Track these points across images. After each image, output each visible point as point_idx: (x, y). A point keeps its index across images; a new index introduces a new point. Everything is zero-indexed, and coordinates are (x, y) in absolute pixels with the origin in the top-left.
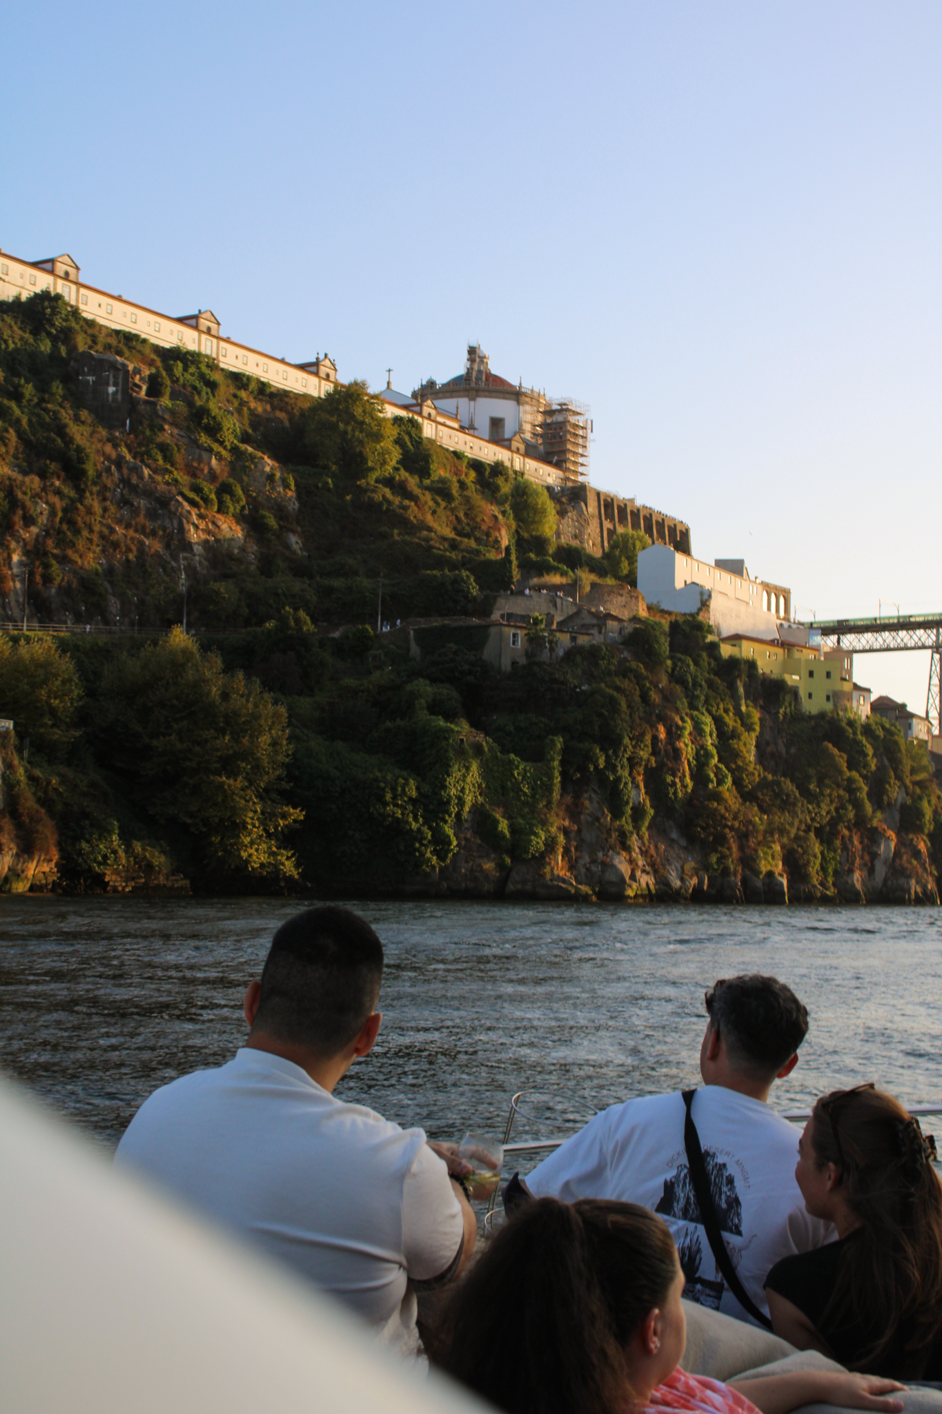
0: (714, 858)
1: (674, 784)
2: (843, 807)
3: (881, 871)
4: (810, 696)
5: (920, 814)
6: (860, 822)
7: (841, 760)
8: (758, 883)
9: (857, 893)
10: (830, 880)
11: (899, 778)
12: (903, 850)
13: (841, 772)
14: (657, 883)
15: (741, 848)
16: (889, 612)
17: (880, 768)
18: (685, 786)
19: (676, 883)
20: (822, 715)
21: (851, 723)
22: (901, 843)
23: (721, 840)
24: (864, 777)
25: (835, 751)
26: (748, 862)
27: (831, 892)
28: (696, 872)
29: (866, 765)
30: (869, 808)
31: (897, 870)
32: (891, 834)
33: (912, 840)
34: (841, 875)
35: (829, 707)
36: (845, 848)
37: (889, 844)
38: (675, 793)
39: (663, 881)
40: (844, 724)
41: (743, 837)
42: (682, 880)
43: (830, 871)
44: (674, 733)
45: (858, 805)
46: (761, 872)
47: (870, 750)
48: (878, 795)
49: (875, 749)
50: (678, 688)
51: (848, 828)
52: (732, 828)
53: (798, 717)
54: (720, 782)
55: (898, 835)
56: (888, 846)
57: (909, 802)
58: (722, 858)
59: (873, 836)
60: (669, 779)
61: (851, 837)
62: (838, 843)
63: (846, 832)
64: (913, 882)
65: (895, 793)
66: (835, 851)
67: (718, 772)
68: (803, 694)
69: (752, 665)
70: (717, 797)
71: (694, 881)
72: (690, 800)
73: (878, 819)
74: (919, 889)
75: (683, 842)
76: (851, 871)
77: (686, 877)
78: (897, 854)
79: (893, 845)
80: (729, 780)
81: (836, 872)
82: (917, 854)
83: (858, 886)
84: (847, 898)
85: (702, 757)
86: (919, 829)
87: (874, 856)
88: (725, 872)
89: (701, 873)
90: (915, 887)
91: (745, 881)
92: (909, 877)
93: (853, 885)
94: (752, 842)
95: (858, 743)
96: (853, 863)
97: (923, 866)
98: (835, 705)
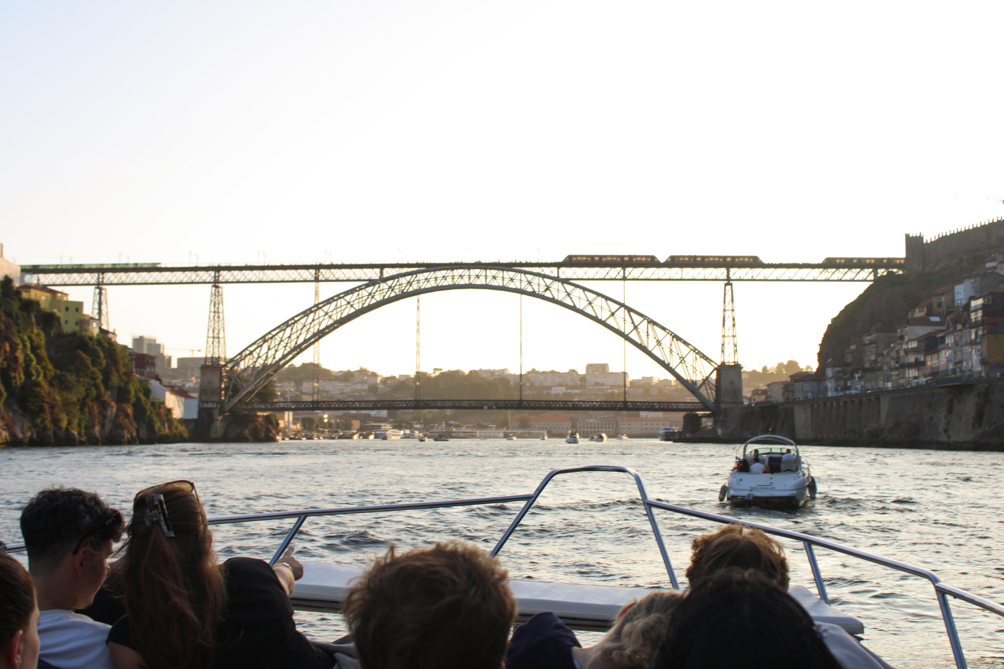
0: (39, 421)
1: (15, 378)
2: (90, 389)
3: (108, 425)
4: (66, 322)
5: (128, 392)
6: (98, 398)
7: (88, 360)
8: (62, 434)
9: (97, 439)
10: (83, 431)
11: (118, 371)
12: (120, 413)
13: (88, 368)
14: (10, 436)
15: (52, 414)
16: (66, 261)
17: (108, 365)
18: (20, 379)
19: (20, 436)
20: (74, 334)
21: (91, 338)
22: (119, 409)
23: (42, 410)
24: (100, 370)
25: (85, 356)
26: (56, 421)
27: (84, 439)
28: (30, 428)
29: (100, 364)
30: (102, 388)
31: (117, 426)
32: (113, 404)
33: (124, 407)
34: (89, 428)
35: (77, 328)
36: (90, 413)
37: (112, 410)
38: (16, 383)
39: (13, 435)
40: (87, 339)
41: (52, 407)
42: (23, 433)
43: (83, 426)
44: (14, 348)
45: (97, 387)
46: (62, 428)
47: (102, 355)
48: (106, 381)
49: (105, 353)
50: (11, 321)
51: (92, 401)
52: (47, 402)
53: (60, 335)
54: (38, 376)
55: (117, 405)
56: (112, 411)
57: (122, 385)
58: (43, 420)
59: (104, 405)
60: (13, 374)
61: (93, 406)
62: (86, 410)
63: (90, 403)
64: (126, 432)
65: (115, 380)
66: (84, 414)
67: (37, 370)
68: (62, 321)
69: (37, 303)
70: (37, 384)
71: (29, 434)
72: (24, 387)
73: (107, 396)
74: (129, 436)
75: (20, 412)
76: (93, 426)
77: (25, 432)
78: (117, 416)
79: (114, 410)
80: (42, 375)
81: (86, 427)
82: (127, 415)
83: (98, 435)
84: (92, 442)
85: (28, 361)
86: (128, 401)
87: (105, 417)
88: (45, 428)
89: (33, 429)
90: (127, 435)
91: (55, 433)
92: (123, 429)
93: (95, 435)
94: (56, 409)
95: (95, 351)
96: (94, 422)
97: (130, 421)
98: (81, 328)
